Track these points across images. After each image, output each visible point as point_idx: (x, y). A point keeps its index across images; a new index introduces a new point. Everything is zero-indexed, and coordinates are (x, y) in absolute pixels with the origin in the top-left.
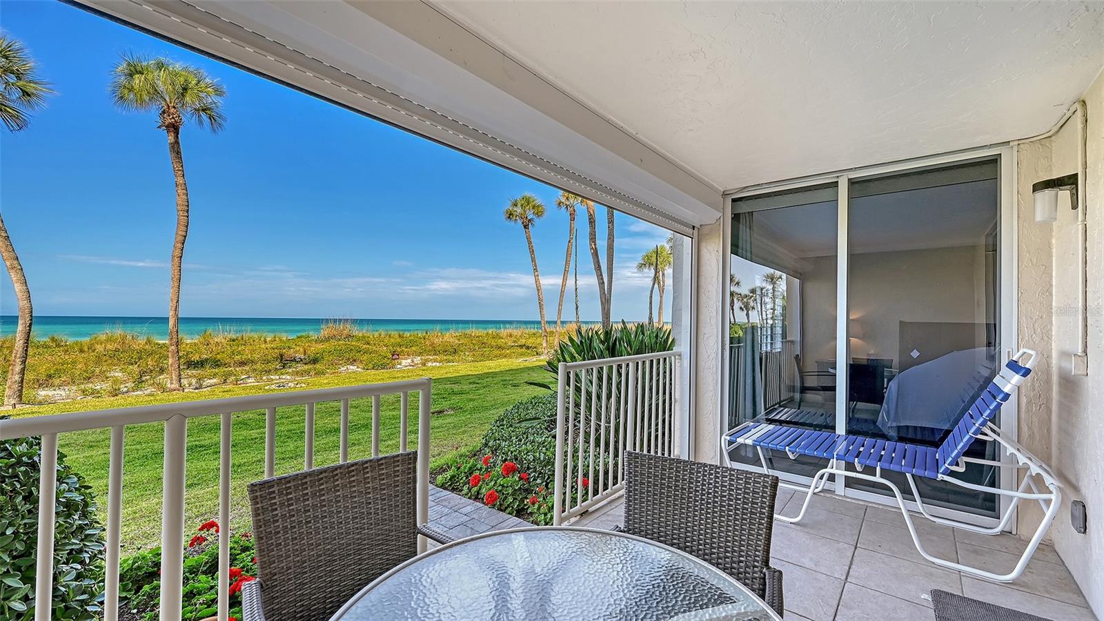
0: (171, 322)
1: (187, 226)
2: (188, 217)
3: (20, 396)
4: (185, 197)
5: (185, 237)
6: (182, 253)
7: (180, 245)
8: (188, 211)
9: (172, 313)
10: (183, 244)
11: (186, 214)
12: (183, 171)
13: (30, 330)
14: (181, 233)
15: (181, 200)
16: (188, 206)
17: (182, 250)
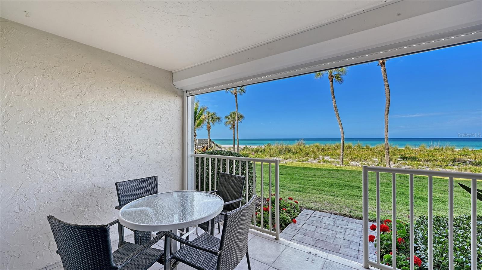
0: (386, 140)
1: (389, 101)
2: (389, 97)
3: (343, 162)
4: (388, 89)
5: (389, 105)
6: (388, 112)
7: (387, 109)
8: (389, 95)
9: (385, 137)
10: (388, 108)
11: (389, 96)
12: (387, 79)
13: (344, 143)
14: (387, 104)
15: (386, 91)
16: (389, 93)
17: (388, 111)
